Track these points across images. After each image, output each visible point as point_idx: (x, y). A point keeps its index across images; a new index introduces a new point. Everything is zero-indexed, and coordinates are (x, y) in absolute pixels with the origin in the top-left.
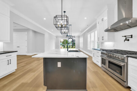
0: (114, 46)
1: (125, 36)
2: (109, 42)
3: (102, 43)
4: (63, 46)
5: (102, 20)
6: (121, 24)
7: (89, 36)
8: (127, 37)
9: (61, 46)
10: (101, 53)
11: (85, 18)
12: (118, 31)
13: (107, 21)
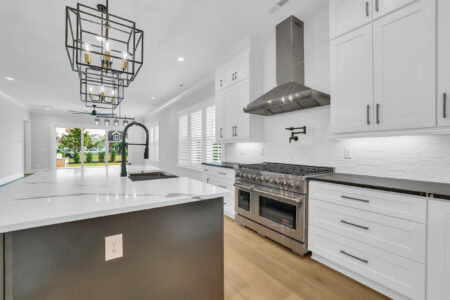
0: (262, 154)
1: (292, 129)
2: (252, 141)
3: (229, 145)
4: (68, 155)
5: (234, 77)
6: (270, 102)
7: (183, 121)
8: (294, 131)
9: (60, 156)
10: (237, 176)
11: (181, 59)
12: (273, 114)
13: (247, 81)
